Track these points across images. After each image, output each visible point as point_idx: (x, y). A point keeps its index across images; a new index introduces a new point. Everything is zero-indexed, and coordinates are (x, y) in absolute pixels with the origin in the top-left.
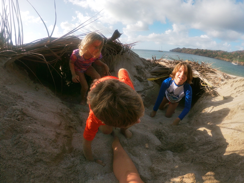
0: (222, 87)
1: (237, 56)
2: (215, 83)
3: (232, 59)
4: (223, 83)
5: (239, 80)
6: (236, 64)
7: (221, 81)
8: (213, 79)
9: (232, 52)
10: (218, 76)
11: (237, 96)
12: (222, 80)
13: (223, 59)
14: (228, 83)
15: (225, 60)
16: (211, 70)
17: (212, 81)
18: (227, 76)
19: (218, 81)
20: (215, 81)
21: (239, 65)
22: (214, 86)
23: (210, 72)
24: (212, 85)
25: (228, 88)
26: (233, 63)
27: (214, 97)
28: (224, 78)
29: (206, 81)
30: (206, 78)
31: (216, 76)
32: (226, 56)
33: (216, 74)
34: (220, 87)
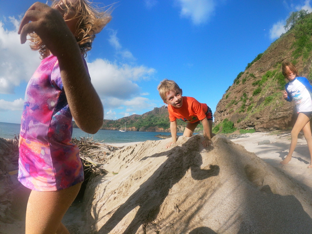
0: (109, 161)
1: (124, 123)
2: (100, 160)
3: (119, 126)
4: (109, 156)
5: (126, 149)
6: (124, 131)
7: (106, 155)
8: (97, 155)
9: (119, 120)
10: (102, 151)
11: (127, 167)
12: (108, 154)
13: (110, 128)
14: (115, 156)
15: (111, 129)
16: (93, 145)
17: (96, 158)
18: (113, 148)
19: (104, 156)
20: (100, 157)
21: (127, 131)
22: (99, 164)
23: (93, 148)
24: (97, 162)
25: (116, 161)
26: (120, 130)
27: (103, 177)
28: (109, 150)
29: (88, 160)
30: (88, 157)
31: (100, 151)
32: (111, 125)
33: (100, 148)
34: (107, 163)
